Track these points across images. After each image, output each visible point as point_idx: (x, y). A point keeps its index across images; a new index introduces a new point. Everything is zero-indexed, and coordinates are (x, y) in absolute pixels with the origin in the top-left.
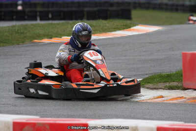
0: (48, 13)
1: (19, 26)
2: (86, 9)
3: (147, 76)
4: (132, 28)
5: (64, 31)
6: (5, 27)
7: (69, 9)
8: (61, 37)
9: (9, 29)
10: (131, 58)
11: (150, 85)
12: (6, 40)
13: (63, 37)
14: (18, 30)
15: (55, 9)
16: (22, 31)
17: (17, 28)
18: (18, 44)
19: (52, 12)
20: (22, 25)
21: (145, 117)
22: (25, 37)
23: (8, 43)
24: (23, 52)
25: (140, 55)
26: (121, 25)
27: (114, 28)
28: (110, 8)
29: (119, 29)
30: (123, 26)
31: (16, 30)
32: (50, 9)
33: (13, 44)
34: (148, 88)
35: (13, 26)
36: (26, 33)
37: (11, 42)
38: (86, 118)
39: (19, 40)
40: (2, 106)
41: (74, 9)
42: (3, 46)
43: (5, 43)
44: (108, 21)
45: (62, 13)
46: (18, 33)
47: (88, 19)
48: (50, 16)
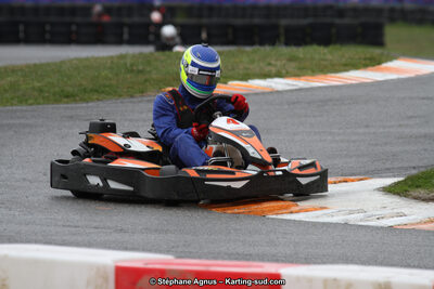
0: (199, 28)
1: (134, 56)
2: (284, 22)
3: (414, 172)
4: (384, 65)
5: (233, 69)
6: (103, 58)
7: (246, 21)
8: (226, 83)
9: (112, 62)
10: (381, 130)
11: (422, 192)
12: (105, 86)
13: (230, 83)
14: (132, 65)
15: (215, 20)
16: (141, 68)
17: (129, 62)
18: (132, 97)
19: (209, 28)
20: (141, 54)
21: (409, 261)
22: (146, 81)
23: (109, 94)
24: (142, 113)
25: (400, 126)
26: (360, 59)
27: (346, 65)
28: (337, 21)
29: (355, 67)
30: (365, 59)
31: (128, 65)
32: (205, 21)
33: (120, 96)
34: (416, 198)
35: (122, 57)
36: (150, 72)
37: (115, 92)
38: (277, 261)
39: (132, 88)
40: (92, 230)
41: (257, 21)
42: (98, 100)
43: (103, 92)
44: (331, 48)
45: (230, 31)
46: (132, 71)
47: (287, 44)
48: (204, 35)
